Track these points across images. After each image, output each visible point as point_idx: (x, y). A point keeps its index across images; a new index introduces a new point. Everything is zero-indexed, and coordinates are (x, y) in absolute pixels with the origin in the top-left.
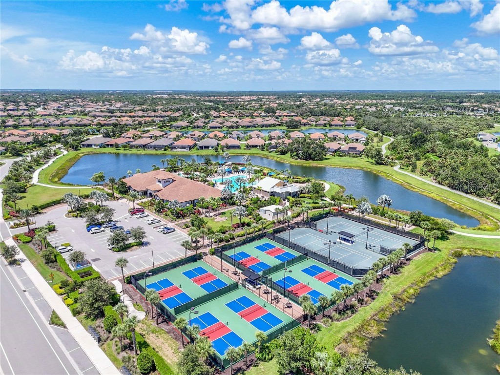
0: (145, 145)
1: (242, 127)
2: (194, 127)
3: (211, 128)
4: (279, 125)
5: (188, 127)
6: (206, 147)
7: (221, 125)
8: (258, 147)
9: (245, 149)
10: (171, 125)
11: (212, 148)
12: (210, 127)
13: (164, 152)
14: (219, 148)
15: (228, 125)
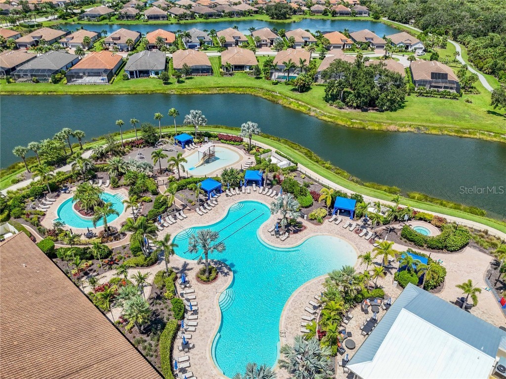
0: (14, 69)
1: (201, 16)
2: (121, 17)
3: (150, 18)
4: (256, 12)
5: (110, 15)
6: (145, 73)
7: (166, 13)
8: (248, 70)
9: (222, 74)
10: (83, 12)
11: (157, 73)
12: (148, 17)
13: (53, 87)
14: (170, 73)
15: (178, 14)
